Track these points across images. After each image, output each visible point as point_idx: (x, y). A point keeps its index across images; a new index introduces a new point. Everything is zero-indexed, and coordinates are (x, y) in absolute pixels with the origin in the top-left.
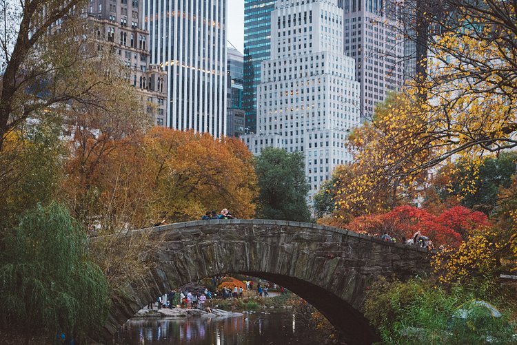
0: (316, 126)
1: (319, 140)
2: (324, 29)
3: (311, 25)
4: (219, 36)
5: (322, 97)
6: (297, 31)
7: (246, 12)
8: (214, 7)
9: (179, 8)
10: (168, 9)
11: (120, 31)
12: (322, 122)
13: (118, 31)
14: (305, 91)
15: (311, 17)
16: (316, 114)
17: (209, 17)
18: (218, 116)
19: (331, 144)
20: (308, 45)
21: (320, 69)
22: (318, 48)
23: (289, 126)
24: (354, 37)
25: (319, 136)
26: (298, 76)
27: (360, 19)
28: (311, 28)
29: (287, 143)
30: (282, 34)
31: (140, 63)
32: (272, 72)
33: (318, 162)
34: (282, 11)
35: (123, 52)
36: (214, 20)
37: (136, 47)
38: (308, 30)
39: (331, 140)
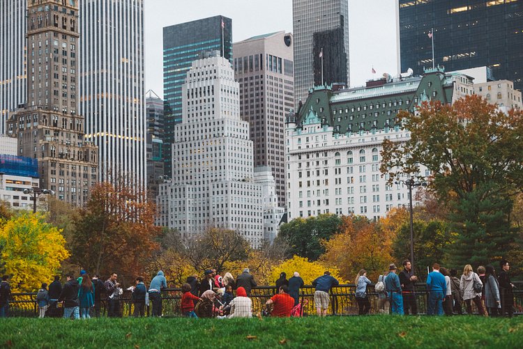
0: (218, 178)
1: (220, 189)
2: (224, 99)
3: (213, 96)
4: (139, 110)
5: (222, 154)
6: (203, 101)
7: (165, 75)
8: (135, 87)
9: (107, 91)
10: (98, 92)
11: (62, 117)
12: (222, 174)
13: (60, 118)
14: (209, 149)
15: (213, 91)
16: (218, 168)
17: (131, 96)
18: (140, 174)
19: (229, 192)
20: (211, 113)
21: (220, 132)
22: (219, 115)
23: (197, 177)
24: (257, 92)
25: (220, 186)
26: (204, 137)
27: (262, 77)
28: (213, 99)
29: (196, 191)
30: (191, 103)
31: (77, 141)
32: (183, 134)
33: (220, 206)
34: (190, 85)
35: (65, 134)
36: (135, 98)
37: (74, 128)
38: (211, 100)
39: (230, 189)
